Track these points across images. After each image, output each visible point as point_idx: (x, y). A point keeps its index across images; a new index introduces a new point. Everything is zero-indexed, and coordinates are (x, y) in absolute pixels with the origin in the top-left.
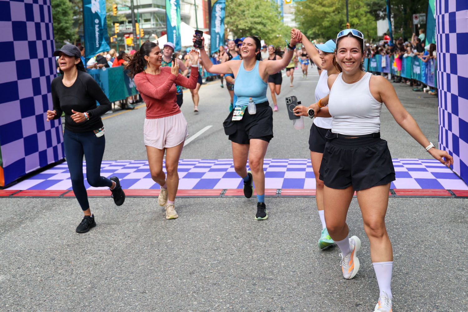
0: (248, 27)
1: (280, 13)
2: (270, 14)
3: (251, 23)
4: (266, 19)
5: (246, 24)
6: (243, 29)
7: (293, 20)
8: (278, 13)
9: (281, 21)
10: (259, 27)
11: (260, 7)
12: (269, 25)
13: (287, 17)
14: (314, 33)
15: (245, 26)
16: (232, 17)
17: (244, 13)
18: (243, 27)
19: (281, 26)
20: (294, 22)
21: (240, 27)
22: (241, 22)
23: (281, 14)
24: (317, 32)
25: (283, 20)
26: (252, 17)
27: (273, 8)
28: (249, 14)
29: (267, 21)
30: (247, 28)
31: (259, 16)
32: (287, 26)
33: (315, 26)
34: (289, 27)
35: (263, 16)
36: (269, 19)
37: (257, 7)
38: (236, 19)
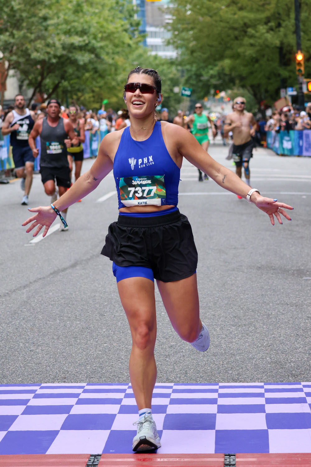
0: (55, 56)
1: (138, 24)
2: (111, 27)
3: (64, 48)
4: (102, 39)
5: (51, 51)
6: (43, 62)
7: (168, 43)
8: (131, 25)
9: (141, 44)
10: (83, 58)
11: (85, 7)
12: (108, 54)
13: (154, 35)
14: (221, 74)
15: (48, 53)
16: (15, 32)
17: (44, 24)
18: (46, 58)
19: (140, 56)
20: (171, 47)
21: (35, 55)
22: (39, 44)
23: (140, 28)
24: (227, 71)
25: (145, 42)
26: (68, 33)
27: (121, 12)
28: (58, 24)
29: (102, 44)
30: (54, 61)
31: (83, 33)
32: (156, 57)
33: (222, 57)
34: (161, 58)
35: (93, 30)
36: (109, 37)
37: (78, 10)
38: (25, 37)
